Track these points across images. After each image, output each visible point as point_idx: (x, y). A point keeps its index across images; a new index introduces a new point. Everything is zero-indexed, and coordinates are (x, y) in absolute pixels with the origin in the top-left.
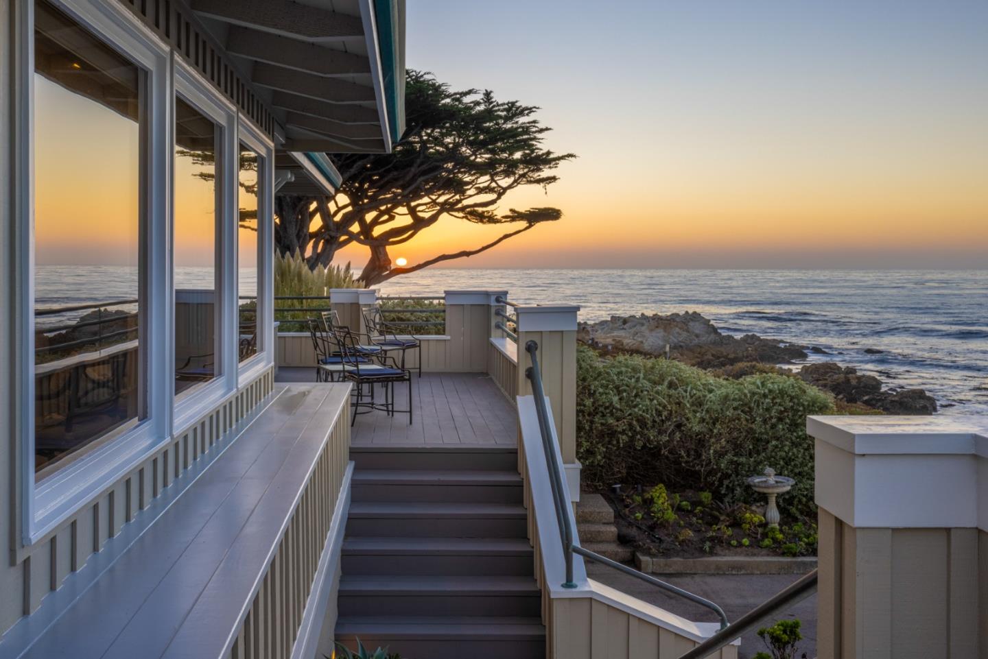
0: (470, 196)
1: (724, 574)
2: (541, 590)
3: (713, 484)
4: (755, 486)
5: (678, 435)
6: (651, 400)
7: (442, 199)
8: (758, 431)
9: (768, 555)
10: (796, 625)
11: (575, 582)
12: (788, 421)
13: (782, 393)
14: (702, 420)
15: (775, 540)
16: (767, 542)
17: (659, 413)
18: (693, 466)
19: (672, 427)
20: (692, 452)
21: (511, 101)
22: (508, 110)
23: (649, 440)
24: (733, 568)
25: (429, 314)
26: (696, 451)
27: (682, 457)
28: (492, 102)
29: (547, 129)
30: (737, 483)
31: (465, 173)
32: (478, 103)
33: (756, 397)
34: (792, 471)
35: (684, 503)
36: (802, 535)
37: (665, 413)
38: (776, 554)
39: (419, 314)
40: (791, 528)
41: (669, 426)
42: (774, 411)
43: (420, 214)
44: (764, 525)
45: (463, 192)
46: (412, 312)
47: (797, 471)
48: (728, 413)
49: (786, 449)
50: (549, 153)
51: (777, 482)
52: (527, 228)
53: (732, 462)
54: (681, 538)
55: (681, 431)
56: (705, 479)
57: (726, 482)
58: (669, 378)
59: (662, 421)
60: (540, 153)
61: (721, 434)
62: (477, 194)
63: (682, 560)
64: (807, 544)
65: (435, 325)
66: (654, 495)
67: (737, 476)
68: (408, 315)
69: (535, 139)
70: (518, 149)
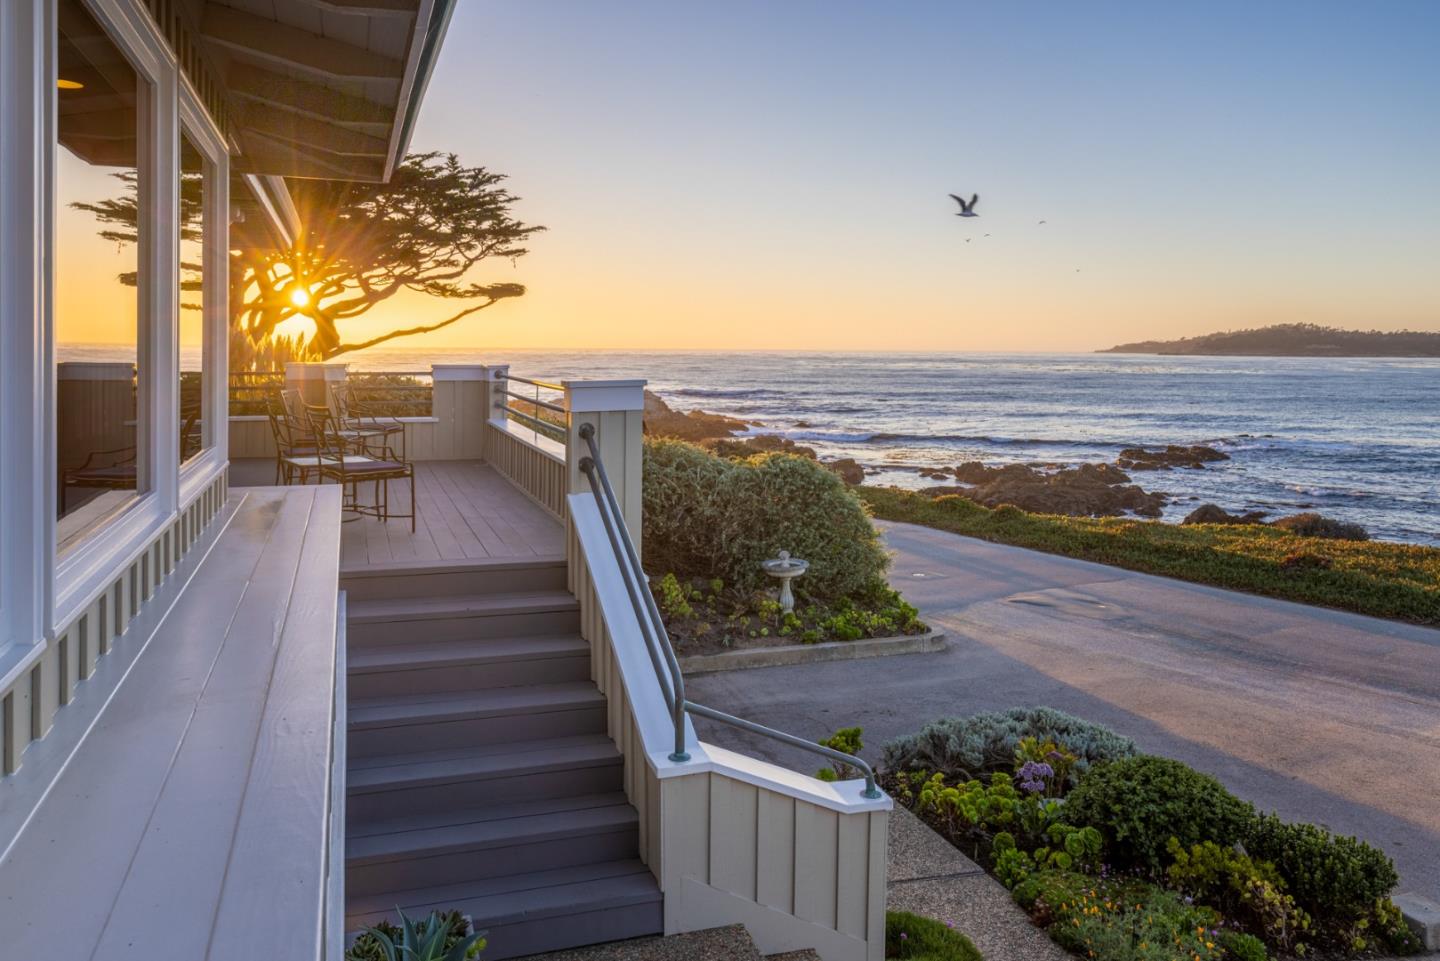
0: (428, 269)
1: (746, 669)
2: (623, 756)
3: (724, 570)
4: (770, 571)
5: (689, 520)
6: (660, 484)
7: (397, 272)
8: (770, 512)
9: (788, 644)
10: (857, 733)
11: (687, 751)
12: (799, 500)
13: (793, 471)
14: (714, 503)
15: (793, 627)
16: (786, 630)
17: (668, 498)
18: (704, 553)
19: (682, 512)
20: (703, 538)
21: (478, 167)
22: (475, 177)
23: (657, 526)
24: (755, 661)
25: (407, 392)
26: (707, 537)
27: (693, 543)
28: (456, 168)
29: (516, 199)
30: (748, 567)
31: (422, 244)
32: (440, 169)
33: (768, 477)
34: (803, 552)
35: (695, 592)
36: (818, 620)
37: (675, 497)
38: (796, 642)
39: (396, 392)
40: (805, 612)
41: (680, 511)
42: (785, 490)
43: (373, 287)
44: (779, 611)
45: (417, 265)
46: (388, 390)
47: (808, 551)
48: (740, 495)
49: (798, 529)
50: (519, 224)
51: (791, 565)
52: (489, 304)
53: (743, 546)
54: (699, 633)
55: (692, 516)
56: (716, 565)
57: (737, 568)
58: (678, 460)
59: (671, 505)
60: (510, 223)
61: (732, 517)
62: (436, 267)
63: (703, 658)
64: (826, 628)
65: (416, 406)
66: (664, 586)
67: (748, 559)
68: (383, 393)
69: (501, 209)
70: (487, 218)
